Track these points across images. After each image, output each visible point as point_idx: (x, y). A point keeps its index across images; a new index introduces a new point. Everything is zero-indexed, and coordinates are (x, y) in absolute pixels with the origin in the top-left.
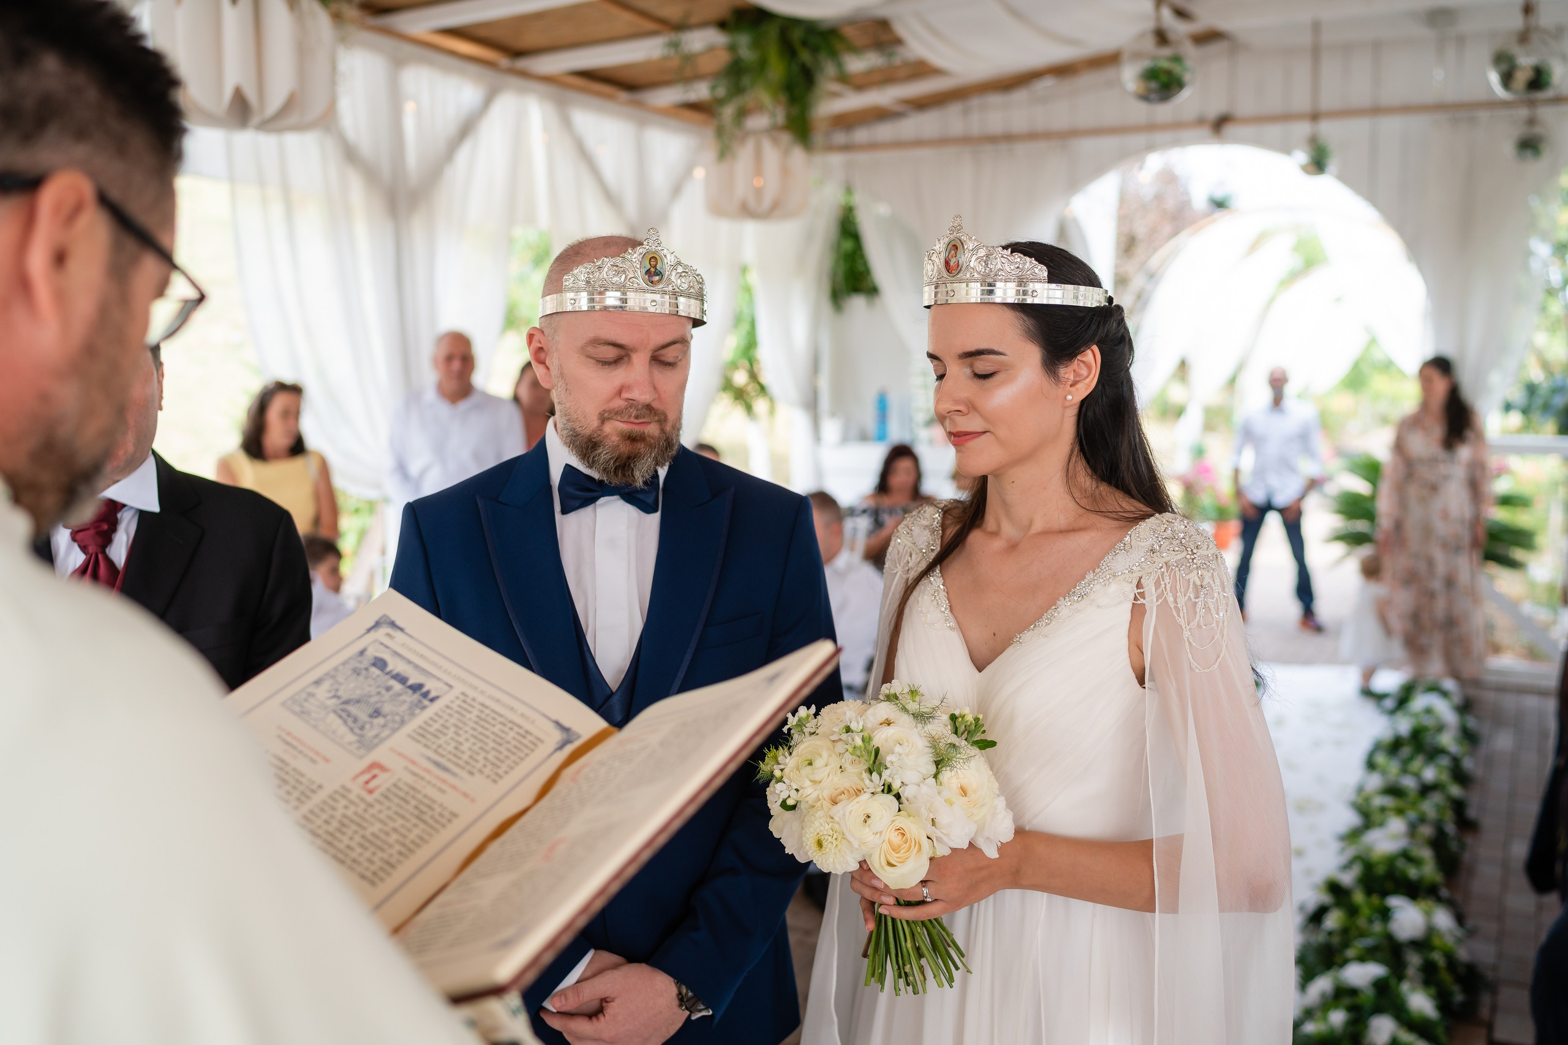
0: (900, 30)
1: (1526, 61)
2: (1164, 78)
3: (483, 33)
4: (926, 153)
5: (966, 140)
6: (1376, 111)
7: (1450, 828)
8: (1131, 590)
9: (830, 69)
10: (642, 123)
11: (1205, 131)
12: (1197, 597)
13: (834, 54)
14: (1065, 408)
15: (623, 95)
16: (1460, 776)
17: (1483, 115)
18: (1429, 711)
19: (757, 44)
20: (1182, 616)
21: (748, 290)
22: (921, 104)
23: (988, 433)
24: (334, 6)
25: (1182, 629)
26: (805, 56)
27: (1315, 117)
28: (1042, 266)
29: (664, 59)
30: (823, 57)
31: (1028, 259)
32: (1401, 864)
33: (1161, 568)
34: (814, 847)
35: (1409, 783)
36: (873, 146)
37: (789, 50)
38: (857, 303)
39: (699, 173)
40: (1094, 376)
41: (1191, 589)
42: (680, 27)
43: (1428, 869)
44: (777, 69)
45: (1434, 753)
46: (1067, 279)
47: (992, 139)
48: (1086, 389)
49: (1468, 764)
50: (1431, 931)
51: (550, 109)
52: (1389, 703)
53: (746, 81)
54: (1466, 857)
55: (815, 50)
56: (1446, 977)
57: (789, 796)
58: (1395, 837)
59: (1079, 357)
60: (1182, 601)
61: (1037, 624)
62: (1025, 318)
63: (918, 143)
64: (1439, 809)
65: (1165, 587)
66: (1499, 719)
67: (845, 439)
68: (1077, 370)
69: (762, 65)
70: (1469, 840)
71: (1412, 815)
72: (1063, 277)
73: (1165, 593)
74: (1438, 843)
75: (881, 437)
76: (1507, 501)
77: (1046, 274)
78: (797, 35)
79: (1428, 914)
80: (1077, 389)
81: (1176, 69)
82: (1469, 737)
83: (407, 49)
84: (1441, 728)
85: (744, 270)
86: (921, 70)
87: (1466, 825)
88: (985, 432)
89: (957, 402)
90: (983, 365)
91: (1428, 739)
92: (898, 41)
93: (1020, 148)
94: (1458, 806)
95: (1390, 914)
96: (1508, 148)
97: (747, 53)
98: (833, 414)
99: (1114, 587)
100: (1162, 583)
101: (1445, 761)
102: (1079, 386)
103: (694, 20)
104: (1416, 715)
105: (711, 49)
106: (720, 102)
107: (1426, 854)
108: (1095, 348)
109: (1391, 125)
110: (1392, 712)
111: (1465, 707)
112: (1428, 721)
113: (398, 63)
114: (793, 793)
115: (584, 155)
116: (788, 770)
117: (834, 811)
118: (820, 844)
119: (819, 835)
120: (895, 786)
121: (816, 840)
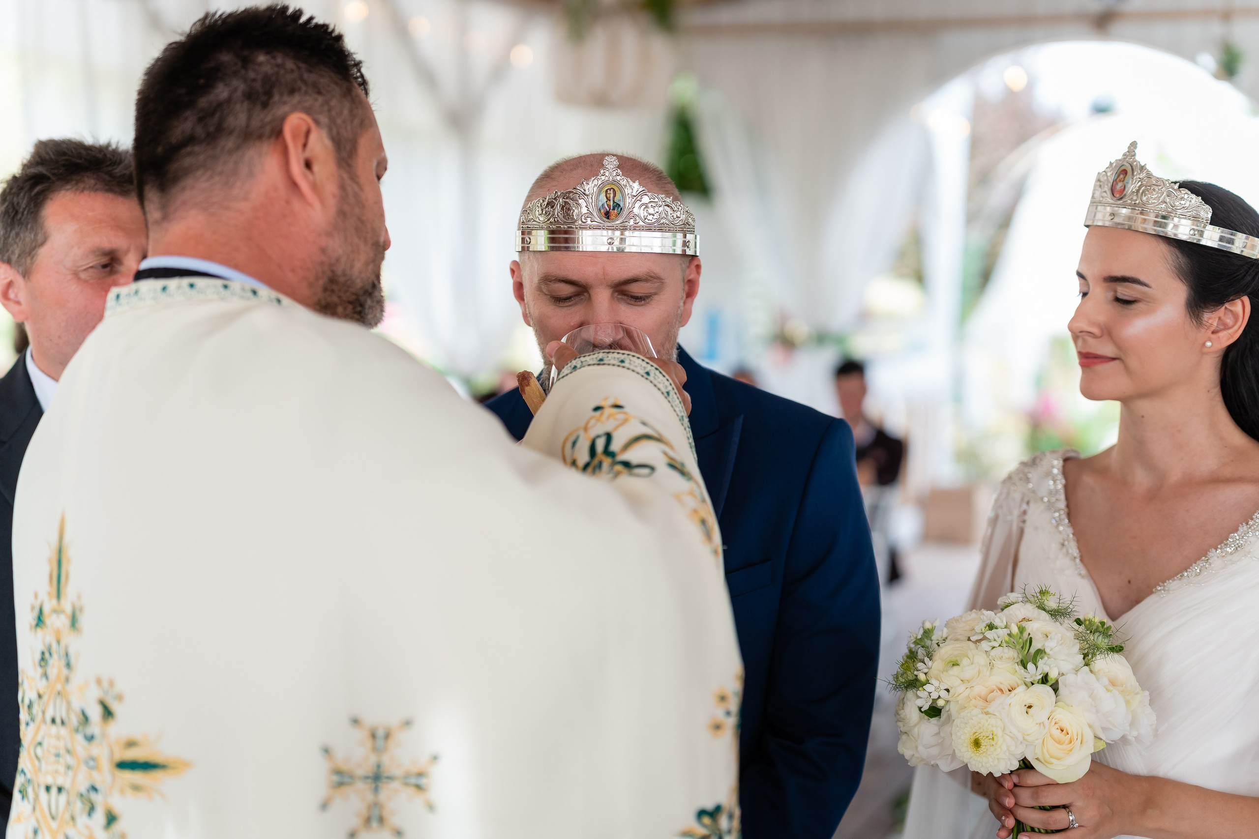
14: (1203, 354)
23: (1117, 362)
28: (1208, 206)
31: (1194, 196)
34: (971, 747)
40: (1239, 328)
46: (1233, 225)
48: (1229, 339)
57: (939, 697)
59: (1227, 305)
61: (1186, 574)
62: (1180, 255)
68: (1223, 318)
72: (1230, 222)
77: (1210, 215)
80: (1219, 337)
88: (1113, 359)
89: (1092, 324)
90: (1124, 291)
102: (1221, 334)
108: (1246, 299)
114: (943, 694)
116: (932, 673)
117: (992, 708)
118: (977, 744)
119: (977, 734)
120: (1053, 675)
121: (973, 739)
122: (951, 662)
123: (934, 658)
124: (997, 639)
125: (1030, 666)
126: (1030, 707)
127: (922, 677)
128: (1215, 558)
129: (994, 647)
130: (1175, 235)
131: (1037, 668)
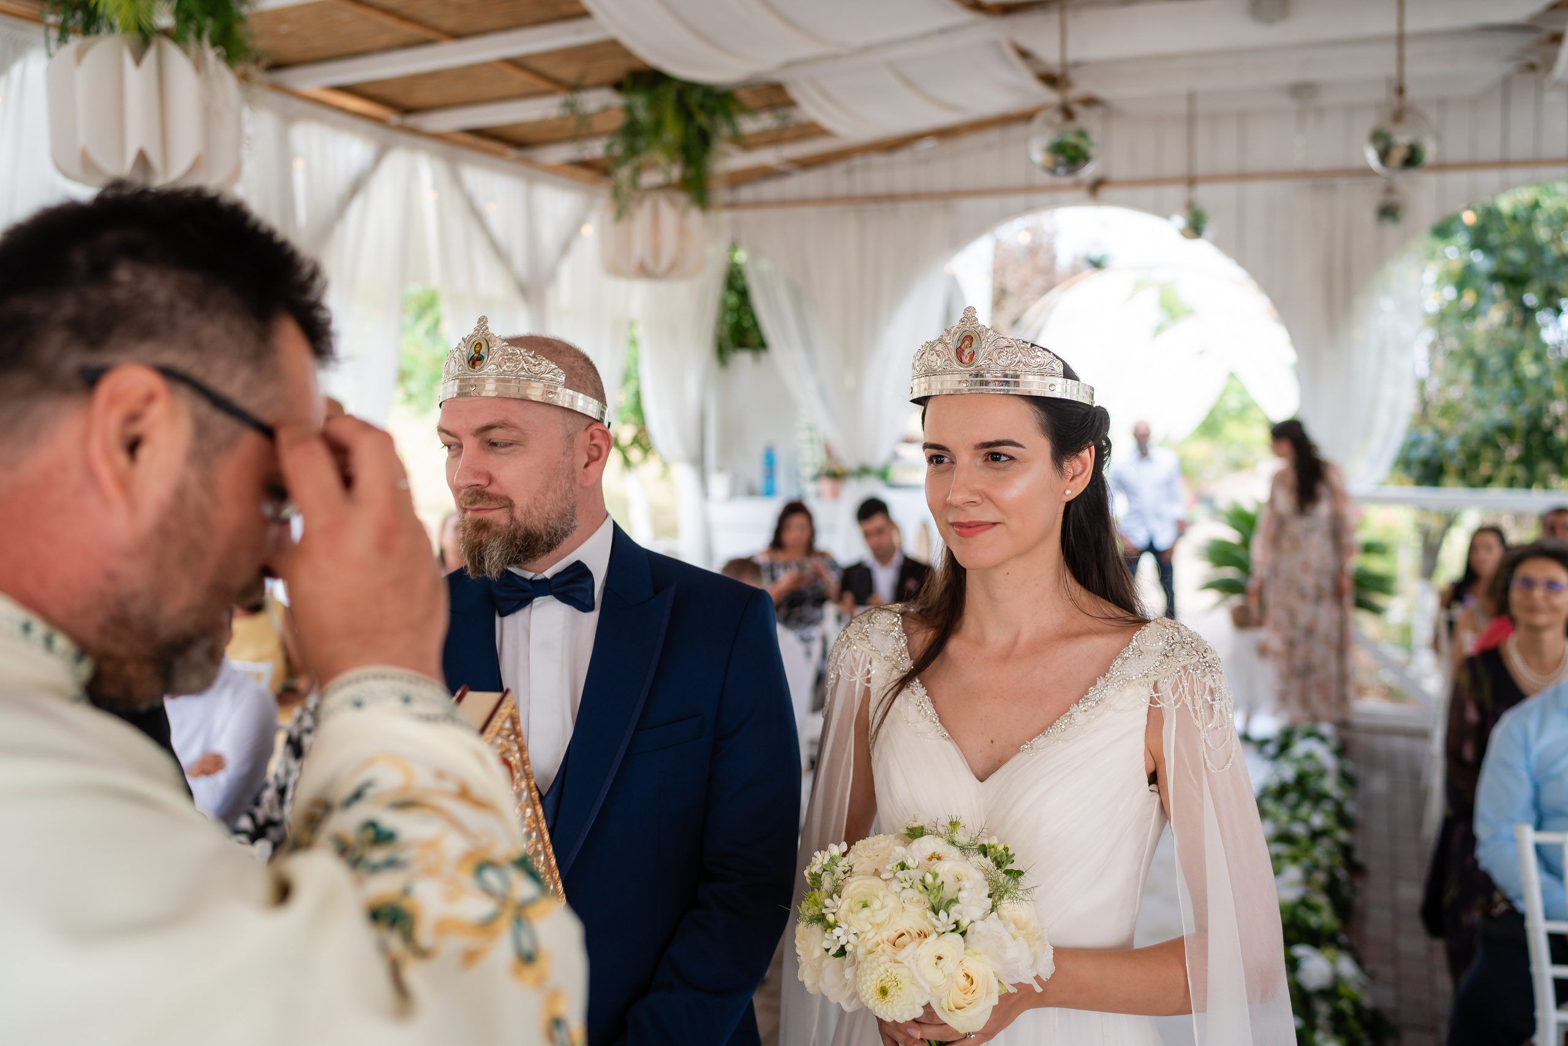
0: (794, 93)
1: (1402, 139)
2: (1071, 153)
3: (373, 90)
4: (811, 212)
5: (850, 199)
6: (1242, 176)
7: (1342, 874)
8: (1146, 693)
9: (725, 130)
10: (531, 181)
11: (1082, 194)
12: (1213, 700)
13: (729, 117)
15: (512, 153)
16: (1344, 820)
17: (1342, 182)
18: (1309, 756)
19: (654, 105)
20: (1199, 717)
21: (633, 343)
22: (806, 164)
23: (1002, 526)
24: (240, 68)
25: (1200, 730)
26: (702, 119)
27: (1191, 181)
29: (561, 119)
30: (719, 120)
32: (1302, 912)
33: (1179, 671)
34: (877, 995)
35: (1299, 830)
36: (758, 204)
37: (685, 113)
38: (743, 359)
39: (589, 231)
40: (1089, 472)
41: (1207, 692)
42: (575, 87)
43: (1324, 918)
44: (672, 132)
45: (1319, 798)
47: (876, 199)
48: (1082, 485)
49: (1350, 808)
50: (1337, 979)
51: (440, 166)
52: (1271, 749)
53: (641, 143)
54: (1358, 901)
55: (711, 113)
56: (1354, 1025)
57: (848, 942)
58: (1291, 885)
59: (1078, 454)
60: (1199, 703)
61: (1051, 730)
62: (1039, 412)
63: (803, 202)
64: (1330, 853)
65: (1184, 691)
66: (1372, 761)
67: (733, 494)
68: (1076, 466)
69: (658, 127)
70: (1359, 884)
71: (1306, 861)
73: (1183, 696)
74: (1332, 888)
75: (769, 492)
76: (1370, 548)
77: (1062, 369)
78: (694, 98)
79: (1333, 962)
80: (1076, 484)
81: (1083, 143)
82: (1347, 780)
83: (297, 105)
84: (1322, 773)
85: (632, 324)
86: (812, 131)
87: (1356, 869)
88: (997, 523)
89: (972, 492)
91: (1312, 783)
92: (791, 104)
93: (904, 208)
94: (1346, 851)
95: (1298, 963)
96: (1368, 215)
97: (643, 115)
98: (721, 469)
99: (1129, 692)
100: (1180, 686)
101: (1328, 806)
102: (1077, 481)
103: (589, 80)
104: (1298, 761)
105: (605, 110)
106: (618, 162)
107: (1321, 900)
108: (1091, 445)
109: (1257, 190)
110: (1275, 757)
111: (1342, 751)
112: (1309, 766)
113: (288, 120)
114: (852, 938)
115: (475, 213)
116: (841, 914)
117: (902, 955)
118: (884, 992)
119: (884, 982)
120: (964, 923)
121: (879, 987)
122: (861, 902)
123: (844, 895)
124: (908, 879)
125: (942, 913)
126: (940, 958)
127: (831, 918)
128: (1078, 713)
129: (904, 888)
130: (1029, 392)
131: (948, 916)
